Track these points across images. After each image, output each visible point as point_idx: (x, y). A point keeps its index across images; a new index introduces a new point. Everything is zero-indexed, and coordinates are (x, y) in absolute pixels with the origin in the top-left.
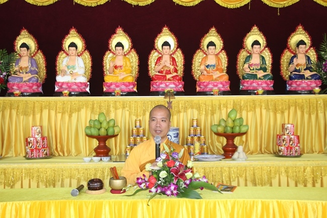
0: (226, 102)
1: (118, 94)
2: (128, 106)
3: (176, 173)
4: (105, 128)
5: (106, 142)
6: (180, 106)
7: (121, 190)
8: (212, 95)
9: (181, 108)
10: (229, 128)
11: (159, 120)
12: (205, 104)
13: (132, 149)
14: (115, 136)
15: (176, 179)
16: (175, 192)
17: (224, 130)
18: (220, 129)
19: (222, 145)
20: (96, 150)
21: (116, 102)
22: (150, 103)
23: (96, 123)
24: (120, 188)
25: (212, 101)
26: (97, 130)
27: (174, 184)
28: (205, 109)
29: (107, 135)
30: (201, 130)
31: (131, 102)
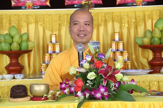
0: (152, 12)
1: (29, 8)
2: (41, 20)
3: (105, 75)
4: (17, 42)
5: (19, 59)
6: (100, 19)
7: (42, 97)
8: (135, 6)
9: (100, 21)
10: (156, 39)
11: (82, 24)
12: (128, 16)
13: (47, 67)
14: (28, 52)
15: (105, 81)
16: (106, 94)
17: (151, 42)
18: (147, 41)
19: (148, 60)
20: (7, 68)
21: (27, 15)
22: (66, 16)
23: (7, 37)
24: (41, 95)
25: (135, 12)
26: (8, 45)
27: (103, 86)
28: (128, 21)
29: (20, 50)
30: (123, 45)
31: (45, 16)
